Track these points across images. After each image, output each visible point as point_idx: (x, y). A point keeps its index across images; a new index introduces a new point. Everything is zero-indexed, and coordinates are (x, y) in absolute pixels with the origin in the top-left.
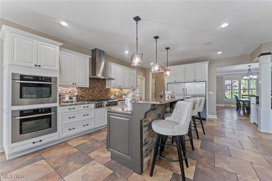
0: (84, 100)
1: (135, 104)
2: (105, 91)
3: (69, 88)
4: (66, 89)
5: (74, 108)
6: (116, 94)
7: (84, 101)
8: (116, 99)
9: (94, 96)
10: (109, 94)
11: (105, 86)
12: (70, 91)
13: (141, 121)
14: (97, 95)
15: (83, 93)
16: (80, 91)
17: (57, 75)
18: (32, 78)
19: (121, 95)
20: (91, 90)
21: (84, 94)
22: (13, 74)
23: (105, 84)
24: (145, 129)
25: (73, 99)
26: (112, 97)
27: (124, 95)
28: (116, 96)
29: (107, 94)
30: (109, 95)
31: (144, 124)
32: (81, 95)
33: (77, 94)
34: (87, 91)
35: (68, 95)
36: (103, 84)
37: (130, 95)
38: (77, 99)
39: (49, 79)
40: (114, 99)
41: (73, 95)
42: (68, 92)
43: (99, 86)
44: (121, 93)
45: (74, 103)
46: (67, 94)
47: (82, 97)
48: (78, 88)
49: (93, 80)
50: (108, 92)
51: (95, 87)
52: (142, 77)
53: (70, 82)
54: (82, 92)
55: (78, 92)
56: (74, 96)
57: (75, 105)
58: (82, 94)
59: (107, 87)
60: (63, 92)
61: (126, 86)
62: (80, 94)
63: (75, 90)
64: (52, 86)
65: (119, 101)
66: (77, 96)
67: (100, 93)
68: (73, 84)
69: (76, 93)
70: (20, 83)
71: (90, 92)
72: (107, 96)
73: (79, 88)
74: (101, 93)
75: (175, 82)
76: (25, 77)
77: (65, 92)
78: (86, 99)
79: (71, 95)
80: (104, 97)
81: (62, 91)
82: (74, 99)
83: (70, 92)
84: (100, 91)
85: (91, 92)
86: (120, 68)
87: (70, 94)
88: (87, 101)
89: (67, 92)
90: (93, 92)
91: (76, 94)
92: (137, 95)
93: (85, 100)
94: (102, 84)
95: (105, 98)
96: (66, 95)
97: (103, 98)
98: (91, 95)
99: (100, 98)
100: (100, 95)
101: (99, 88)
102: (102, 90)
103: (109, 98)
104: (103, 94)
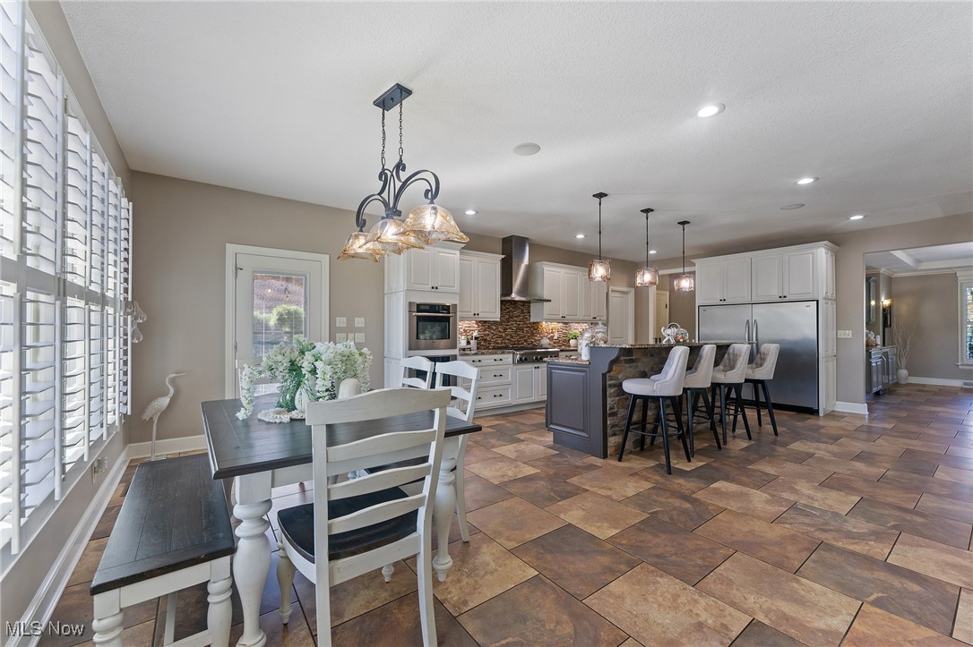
0: (488, 348)
1: (594, 349)
3: (463, 323)
5: (479, 361)
6: (552, 337)
8: (554, 347)
9: (507, 339)
11: (528, 317)
12: (468, 329)
13: (604, 375)
14: (512, 337)
15: (487, 332)
16: (482, 329)
17: (457, 302)
18: (428, 308)
19: (565, 338)
20: (502, 325)
21: (488, 335)
22: (410, 304)
23: (529, 313)
24: (610, 391)
25: (471, 344)
26: (545, 341)
27: (572, 338)
28: (554, 340)
29: (533, 334)
31: (608, 383)
32: (483, 337)
34: (494, 327)
35: (464, 337)
36: (524, 313)
37: (587, 335)
38: (477, 345)
39: (446, 308)
40: (548, 346)
41: (471, 336)
42: (462, 330)
43: (517, 317)
44: (565, 334)
45: (472, 352)
46: (462, 334)
47: (485, 340)
48: (477, 322)
49: (506, 305)
51: (508, 321)
52: (625, 289)
53: (471, 312)
54: (485, 330)
55: (479, 331)
56: (473, 339)
57: (475, 354)
58: (485, 335)
59: (532, 320)
61: (580, 316)
62: (482, 334)
63: (474, 327)
64: (451, 319)
65: (561, 351)
66: (476, 338)
68: (475, 314)
69: (476, 331)
70: (418, 316)
71: (500, 332)
72: (533, 340)
73: (480, 322)
74: (520, 333)
75: (723, 304)
76: (421, 307)
78: (492, 345)
79: (468, 337)
80: (526, 341)
82: (473, 343)
83: (467, 331)
86: (563, 271)
87: (466, 334)
88: (494, 348)
90: (505, 330)
91: (475, 334)
92: (600, 335)
94: (522, 312)
95: (529, 344)
98: (501, 337)
99: (518, 345)
100: (518, 337)
101: (517, 322)
102: (523, 326)
103: (536, 344)
104: (523, 335)
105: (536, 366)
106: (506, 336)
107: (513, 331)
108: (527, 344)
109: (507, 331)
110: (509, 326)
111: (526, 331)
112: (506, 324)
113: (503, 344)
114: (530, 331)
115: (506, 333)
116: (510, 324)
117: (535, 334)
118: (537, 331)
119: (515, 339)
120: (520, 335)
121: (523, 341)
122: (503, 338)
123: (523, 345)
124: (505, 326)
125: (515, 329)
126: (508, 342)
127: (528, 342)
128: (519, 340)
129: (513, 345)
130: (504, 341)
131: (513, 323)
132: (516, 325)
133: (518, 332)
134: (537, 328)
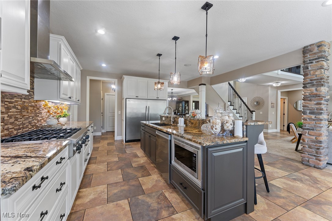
2: (33, 106)
9: (12, 124)
10: (40, 116)
27: (64, 117)
29: (36, 115)
30: (39, 118)
50: (37, 111)
59: (36, 98)
61: (74, 98)
72: (36, 122)
80: (30, 123)
84: (24, 108)
86: (69, 56)
90: (8, 109)
99: (23, 129)
100: (23, 118)
101: (21, 99)
102: (27, 104)
103: (39, 125)
104: (28, 117)
106: (9, 118)
107: (18, 111)
108: (31, 127)
109: (10, 111)
110: (12, 104)
111: (30, 110)
112: (9, 100)
113: (5, 131)
114: (34, 111)
115: (9, 114)
116: (14, 101)
117: (38, 115)
118: (39, 110)
119: (20, 121)
120: (25, 116)
121: (28, 124)
122: (5, 122)
123: (28, 129)
124: (8, 103)
125: (20, 108)
126: (11, 127)
127: (32, 124)
128: (24, 122)
129: (18, 130)
130: (6, 126)
131: (17, 100)
132: (21, 103)
133: (24, 112)
134: (39, 107)
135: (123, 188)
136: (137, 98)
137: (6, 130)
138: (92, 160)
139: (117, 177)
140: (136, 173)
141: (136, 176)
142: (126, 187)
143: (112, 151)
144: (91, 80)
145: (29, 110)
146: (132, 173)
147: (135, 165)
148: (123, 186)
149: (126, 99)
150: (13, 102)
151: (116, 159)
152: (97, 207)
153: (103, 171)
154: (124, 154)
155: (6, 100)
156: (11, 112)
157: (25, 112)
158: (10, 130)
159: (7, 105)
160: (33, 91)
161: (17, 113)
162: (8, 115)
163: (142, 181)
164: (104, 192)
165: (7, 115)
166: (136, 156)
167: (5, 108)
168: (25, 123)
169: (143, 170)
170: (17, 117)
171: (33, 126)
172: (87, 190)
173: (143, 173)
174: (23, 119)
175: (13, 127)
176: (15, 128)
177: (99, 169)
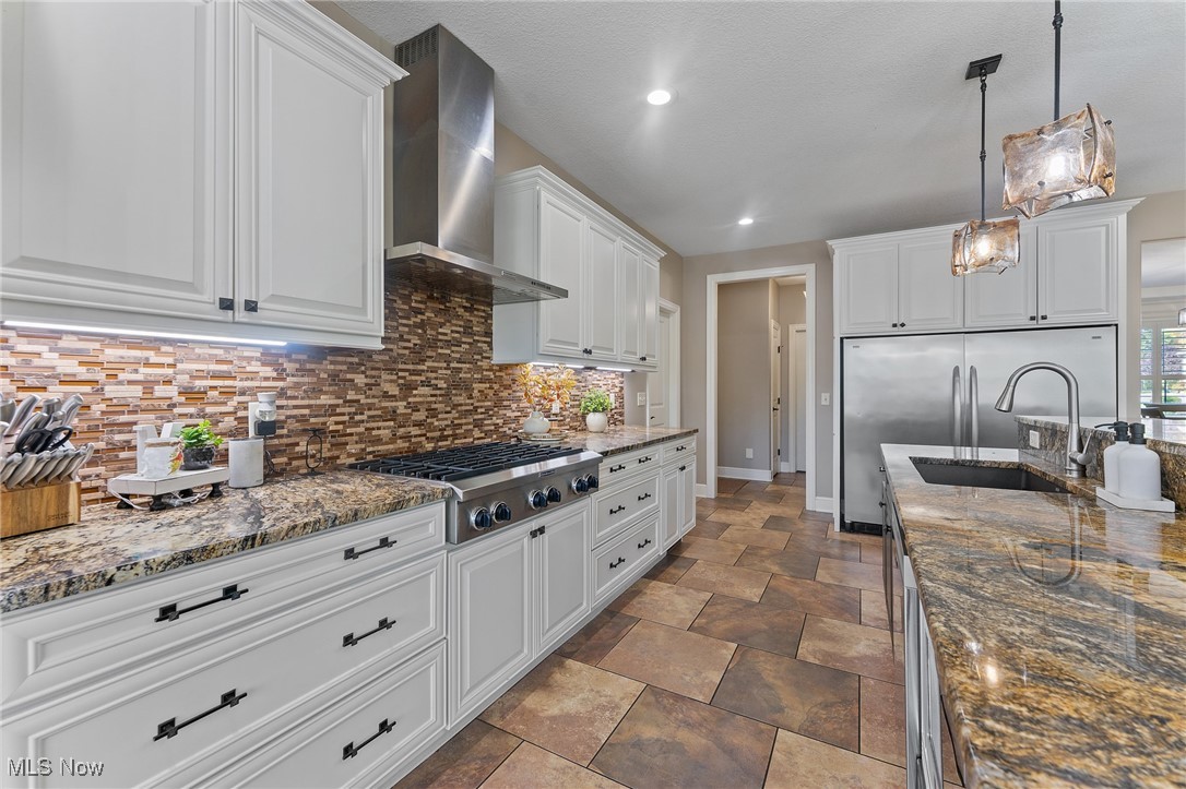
0: (331, 466)
2: (489, 380)
3: (181, 353)
4: (147, 364)
5: (231, 592)
7: (338, 469)
9: (418, 424)
10: (514, 406)
11: (485, 347)
12: (199, 384)
14: (433, 413)
15: (325, 400)
16: (297, 386)
19: (574, 410)
20: (391, 370)
21: (332, 410)
23: (489, 334)
25: (224, 458)
26: (538, 424)
27: (595, 411)
28: (553, 418)
29: (499, 404)
30: (509, 413)
32: (302, 419)
33: (266, 407)
34: (360, 380)
35: (167, 428)
36: (472, 334)
38: (266, 458)
41: (229, 422)
42: (172, 391)
43: (449, 344)
46: (166, 411)
47: (317, 434)
50: (505, 394)
51: (418, 355)
52: (668, 305)
53: (190, 287)
54: (316, 391)
55: (282, 393)
56: (239, 433)
57: (250, 544)
58: (318, 411)
59: (498, 358)
60: (111, 391)
61: (617, 352)
62: (298, 405)
63: (252, 376)
66: (265, 429)
67: (456, 400)
68: (227, 305)
69: (262, 396)
71: (386, 395)
72: (500, 422)
73: (287, 356)
74: (460, 400)
75: (900, 332)
77: (138, 391)
78: (353, 448)
79: (203, 425)
80: (478, 424)
81: (101, 376)
82: (244, 456)
83: (191, 394)
84: (458, 385)
85: (394, 390)
86: (584, 220)
87: (192, 410)
88: (360, 465)
89: (160, 391)
90: (408, 388)
91: (259, 409)
93: (345, 460)
94: (468, 330)
95: (486, 433)
96: (145, 422)
97: (477, 433)
98: (392, 415)
99: (454, 439)
100: (454, 412)
101: (448, 362)
102: (469, 376)
103: (509, 432)
104: (471, 408)
105: (534, 524)
106: (409, 411)
107: (438, 392)
108: (483, 435)
109: (415, 392)
110: (420, 375)
111: (479, 391)
112: (411, 367)
113: (399, 441)
114: (491, 393)
115: (410, 400)
116: (425, 368)
117: (505, 403)
118: (510, 392)
119: (446, 419)
120: (461, 405)
121: (471, 427)
122: (400, 419)
123: (471, 440)
124: (407, 374)
125: (445, 386)
126: (419, 432)
127: (486, 428)
128: (456, 422)
129: (438, 441)
130: (402, 430)
131: (436, 364)
132: (449, 372)
133: (456, 395)
134: (510, 382)
135: (683, 735)
136: (898, 331)
137: (401, 438)
138: (675, 567)
139: (698, 673)
140: (786, 696)
141: (781, 710)
142: (694, 741)
143: (764, 552)
144: (722, 287)
145: (476, 391)
146: (769, 687)
147: (814, 653)
148: (690, 725)
149: (842, 339)
150: (423, 371)
151: (753, 593)
152: (553, 759)
153: (674, 623)
154: (799, 581)
155: (401, 366)
156: (415, 396)
157: (461, 395)
158: (413, 440)
159: (404, 378)
160: (488, 340)
161: (434, 399)
162: (409, 403)
163: (789, 753)
164: (617, 707)
165: (405, 403)
166: (848, 608)
167: (399, 385)
168: (461, 425)
169: (831, 698)
170: (436, 409)
171: (487, 434)
172: (580, 671)
173: (823, 714)
174: (454, 414)
175: (424, 432)
176: (428, 435)
177: (669, 608)
